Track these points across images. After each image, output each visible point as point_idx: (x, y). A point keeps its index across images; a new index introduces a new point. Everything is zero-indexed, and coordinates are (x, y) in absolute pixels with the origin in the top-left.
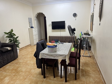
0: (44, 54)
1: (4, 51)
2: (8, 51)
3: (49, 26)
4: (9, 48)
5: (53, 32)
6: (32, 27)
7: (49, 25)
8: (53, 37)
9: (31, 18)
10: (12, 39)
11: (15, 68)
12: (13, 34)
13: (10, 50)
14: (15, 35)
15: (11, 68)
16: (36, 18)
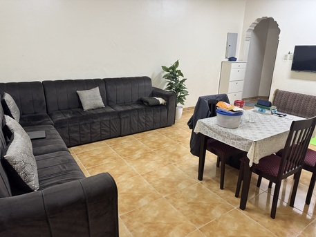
0: (204, 125)
1: (151, 103)
2: (158, 105)
3: (286, 59)
4: (161, 101)
5: (292, 77)
6: (233, 58)
7: (286, 56)
8: (289, 94)
9: (237, 34)
10: (174, 82)
11: (160, 141)
12: (179, 71)
13: (162, 104)
14: (182, 75)
15: (153, 139)
16: (250, 34)
